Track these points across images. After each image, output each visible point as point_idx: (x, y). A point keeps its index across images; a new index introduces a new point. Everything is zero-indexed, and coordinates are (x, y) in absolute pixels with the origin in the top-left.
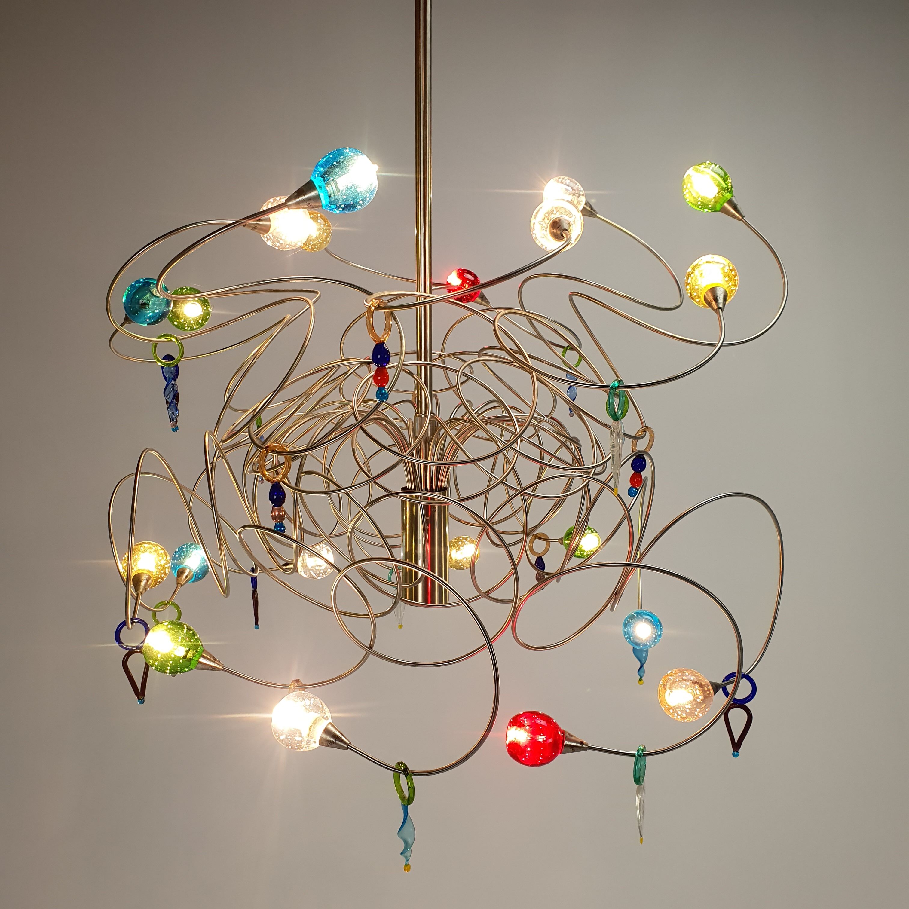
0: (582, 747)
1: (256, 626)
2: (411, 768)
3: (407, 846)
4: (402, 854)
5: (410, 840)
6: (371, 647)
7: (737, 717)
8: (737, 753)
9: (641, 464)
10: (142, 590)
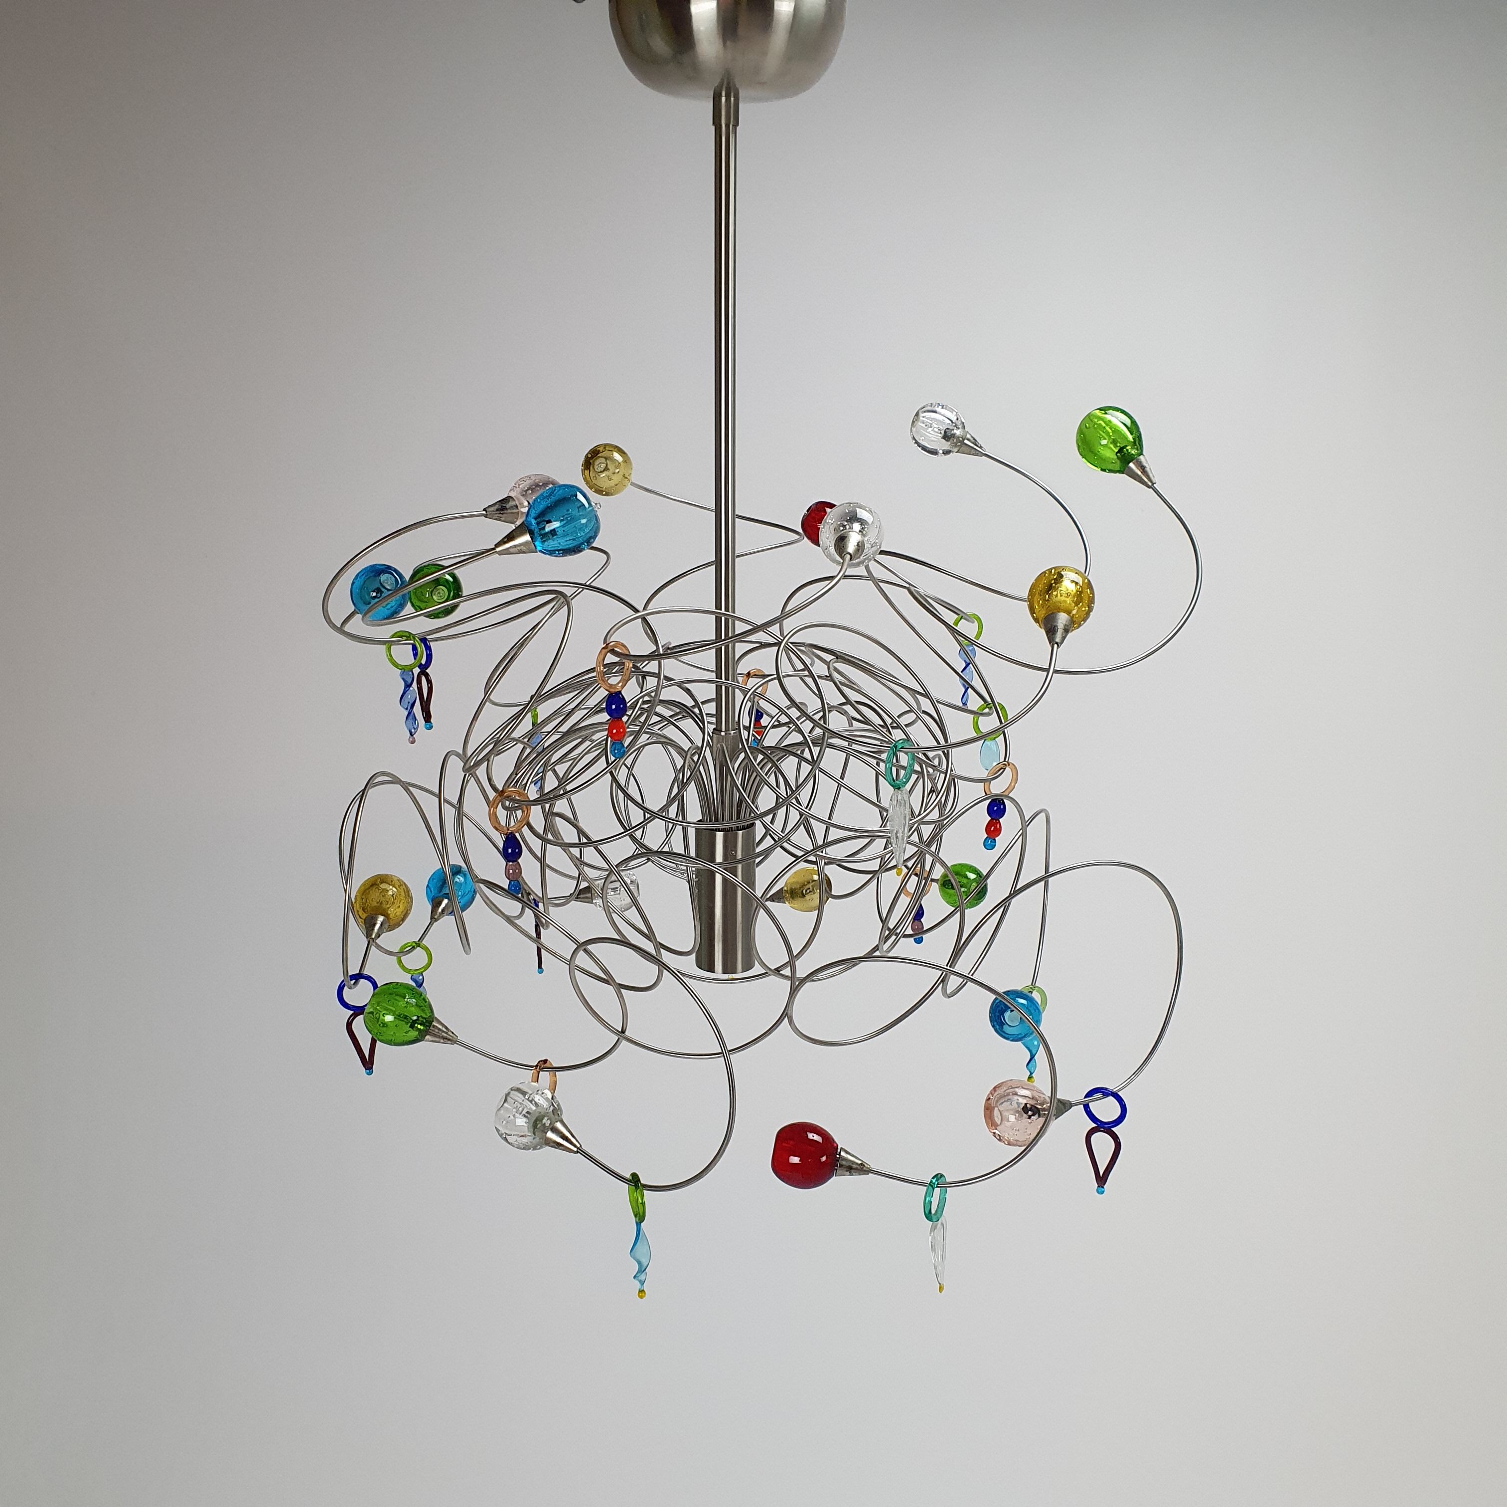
0: (861, 1169)
1: (540, 970)
2: (643, 1180)
3: (642, 1270)
4: (635, 1277)
5: (644, 1262)
6: (623, 1032)
7: (1103, 1144)
8: (1103, 1187)
9: (999, 808)
10: (375, 936)
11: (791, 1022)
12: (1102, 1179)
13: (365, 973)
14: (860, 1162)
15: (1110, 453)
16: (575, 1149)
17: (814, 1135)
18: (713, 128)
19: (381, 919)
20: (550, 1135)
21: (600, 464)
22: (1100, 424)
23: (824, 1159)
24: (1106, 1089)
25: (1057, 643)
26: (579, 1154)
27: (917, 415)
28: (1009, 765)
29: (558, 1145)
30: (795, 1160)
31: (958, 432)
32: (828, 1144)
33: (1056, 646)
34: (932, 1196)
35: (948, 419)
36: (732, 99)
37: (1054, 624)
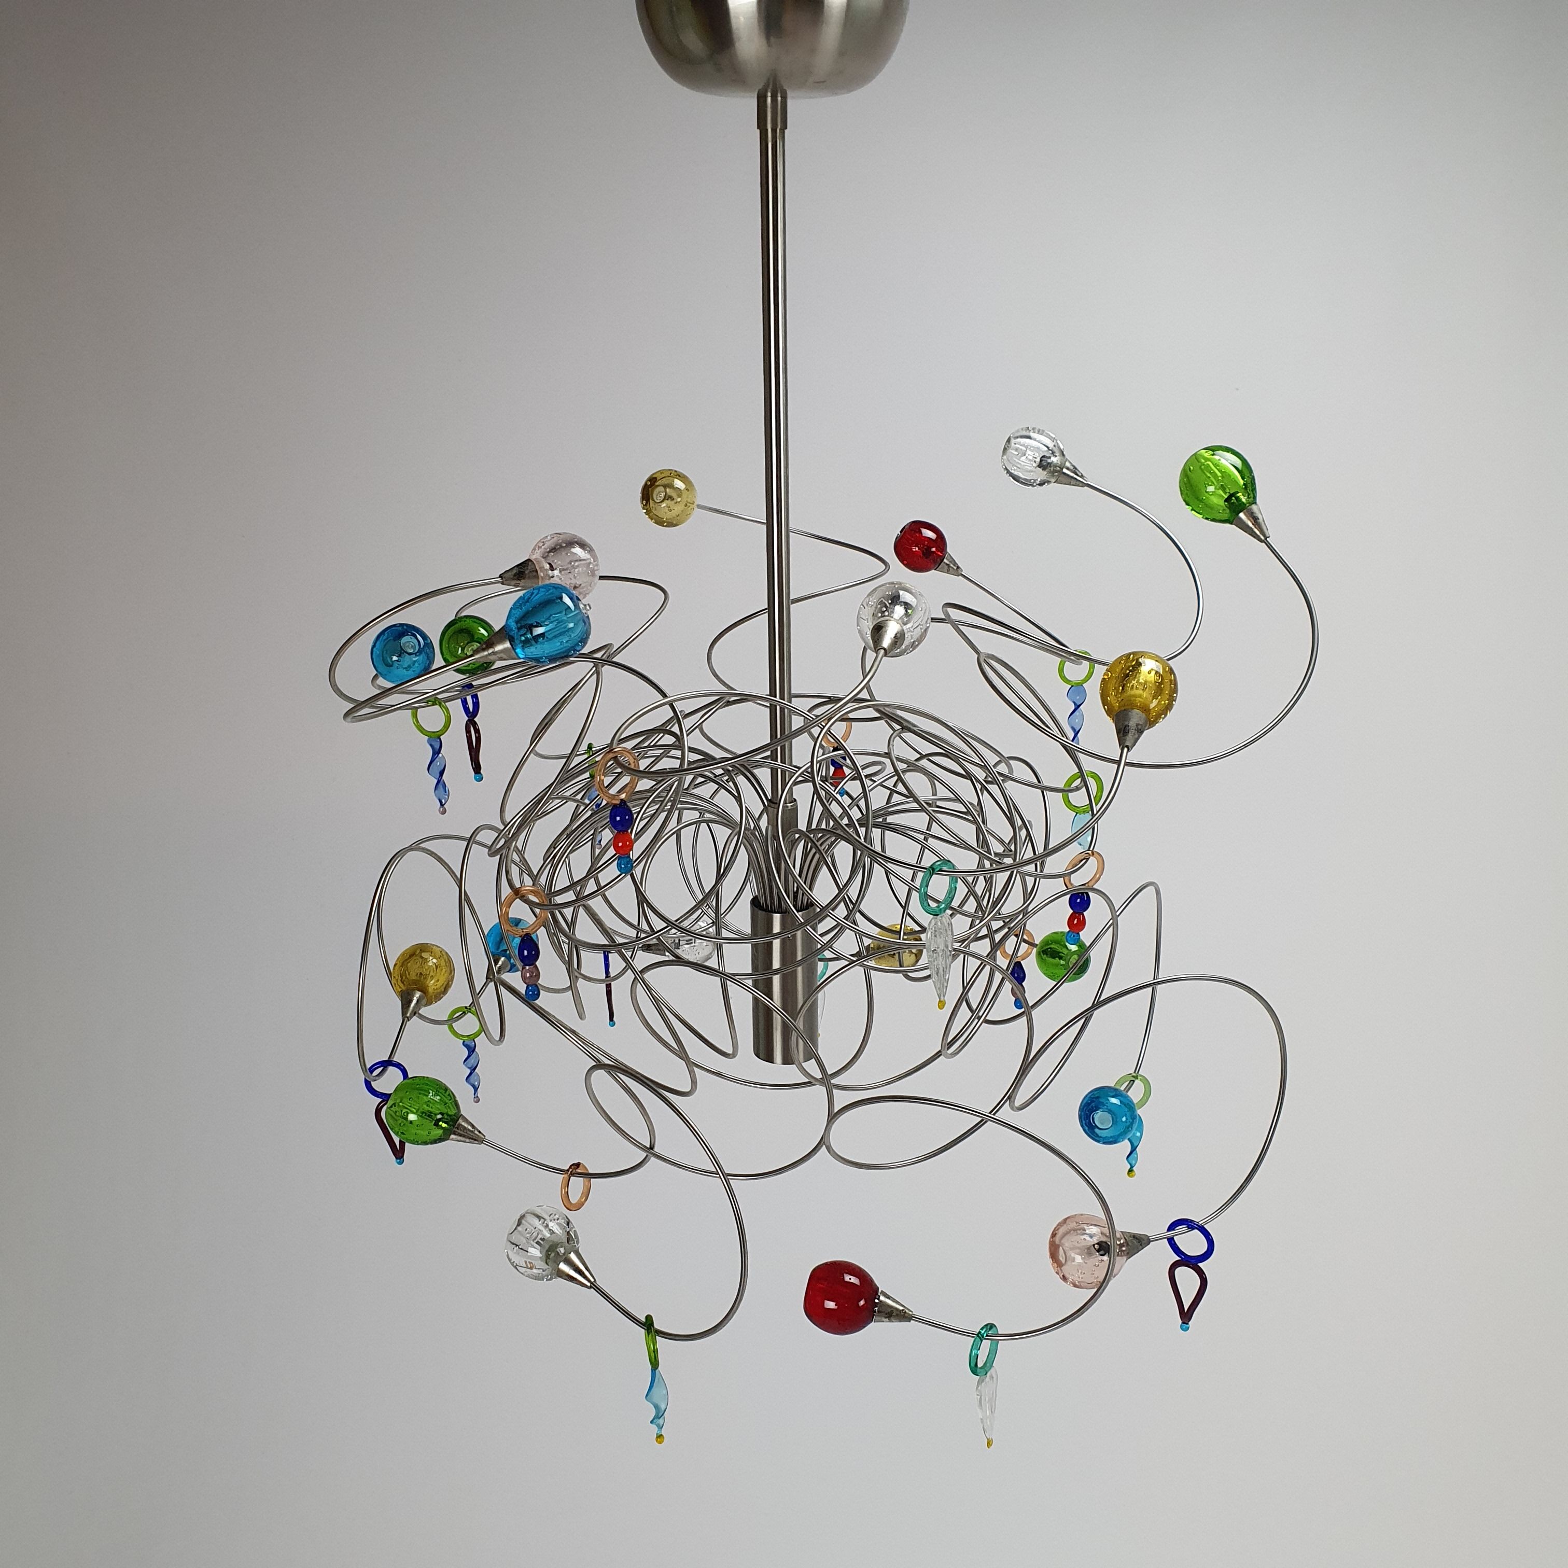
0: (903, 1316)
2: (657, 1325)
3: (659, 1415)
4: (651, 1422)
5: (663, 1407)
6: (652, 1148)
7: (1187, 1278)
8: (1188, 1324)
9: (1082, 899)
10: (410, 1014)
11: (829, 1149)
12: (1186, 1316)
13: (394, 1060)
14: (901, 1308)
15: (1217, 499)
16: (589, 1284)
17: (851, 1277)
18: (759, 130)
19: (418, 994)
20: (563, 1267)
21: (658, 493)
22: (1208, 464)
23: (862, 1303)
24: (1192, 1221)
25: (1127, 747)
26: (592, 1290)
27: (1009, 441)
28: (1093, 854)
29: (572, 1279)
30: (830, 1305)
31: (1054, 460)
32: (868, 1287)
33: (1126, 750)
34: (979, 1349)
35: (1045, 445)
36: (779, 99)
37: (1127, 723)
